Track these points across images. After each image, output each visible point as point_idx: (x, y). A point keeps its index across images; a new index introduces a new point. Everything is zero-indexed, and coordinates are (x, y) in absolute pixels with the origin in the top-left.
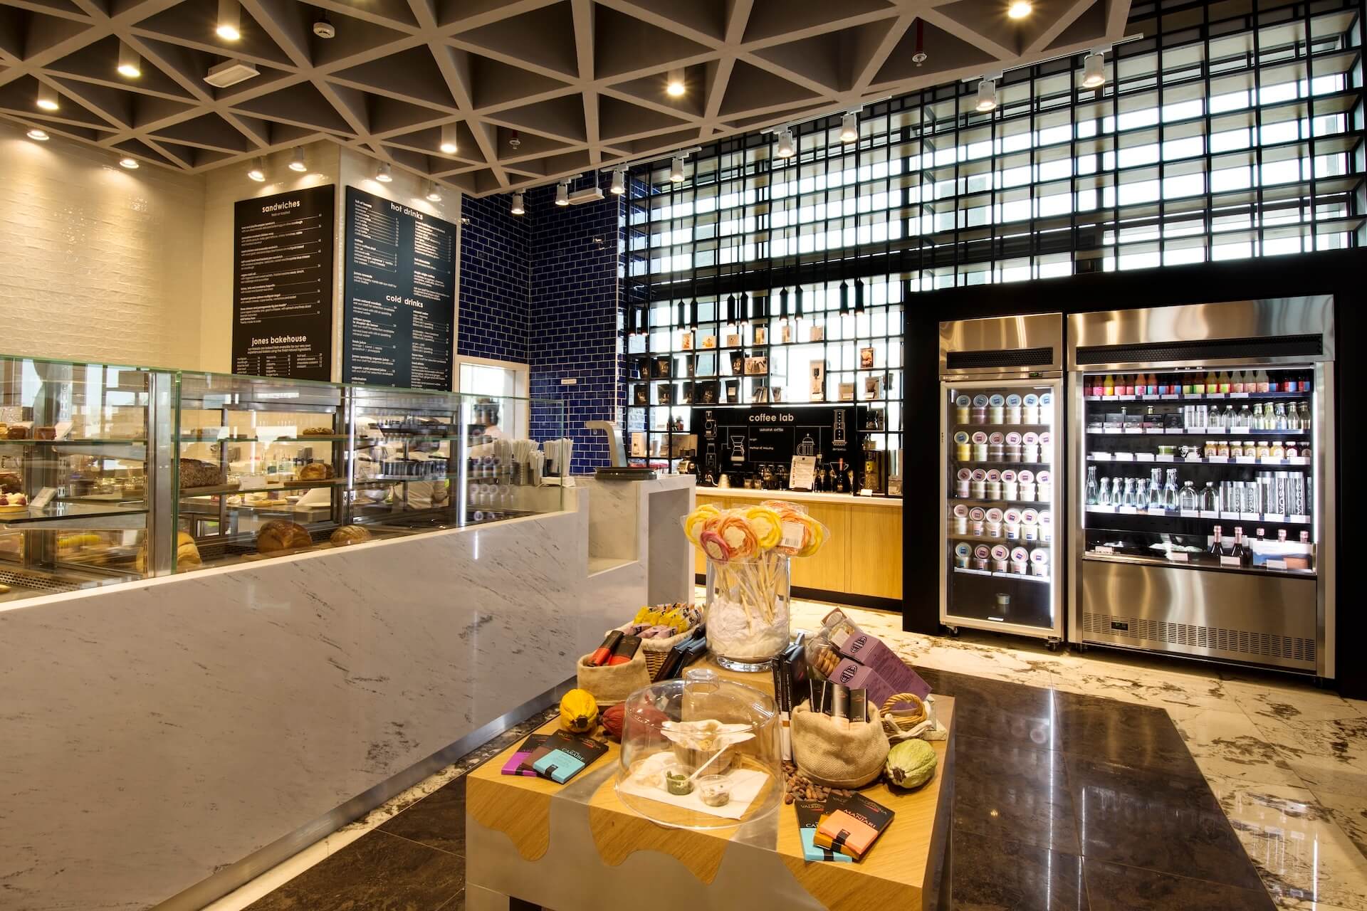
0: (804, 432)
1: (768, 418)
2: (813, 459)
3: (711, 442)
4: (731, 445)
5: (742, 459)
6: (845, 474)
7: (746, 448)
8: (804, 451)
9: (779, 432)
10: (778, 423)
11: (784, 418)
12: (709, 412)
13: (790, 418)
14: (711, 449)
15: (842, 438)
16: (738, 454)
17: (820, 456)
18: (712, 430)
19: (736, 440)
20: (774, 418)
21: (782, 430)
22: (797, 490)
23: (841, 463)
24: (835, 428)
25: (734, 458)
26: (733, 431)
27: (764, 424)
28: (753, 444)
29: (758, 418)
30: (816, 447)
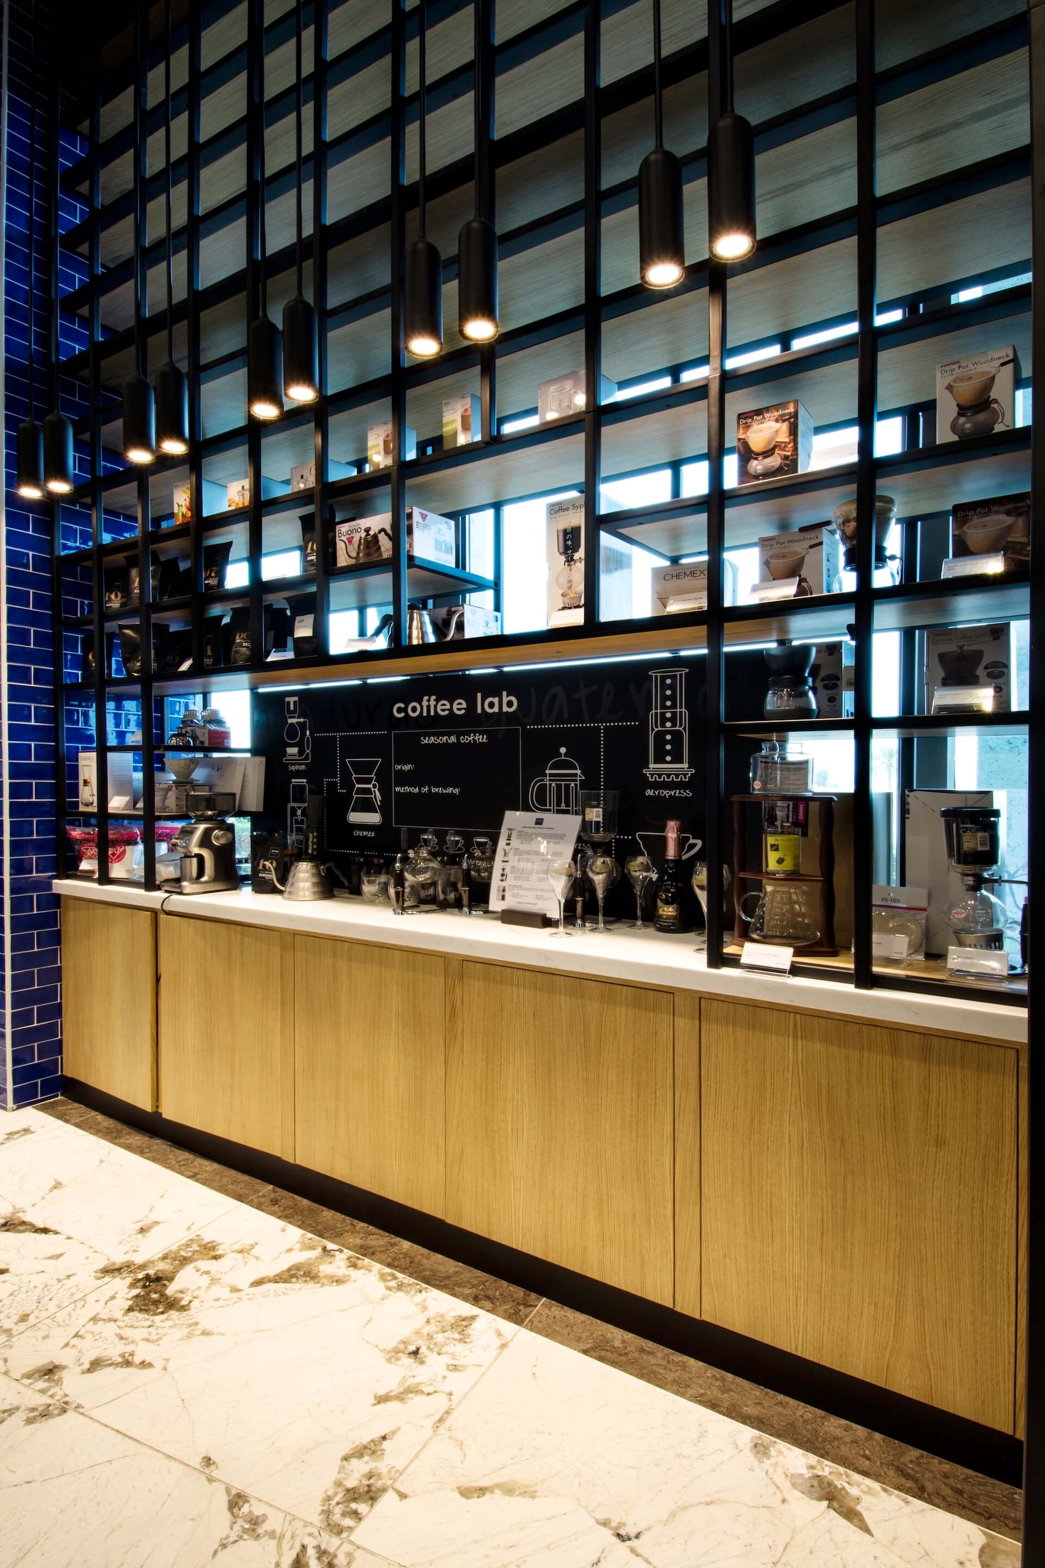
0: (554, 739)
1: (443, 708)
2: (572, 824)
3: (299, 774)
4: (348, 784)
5: (374, 818)
6: (684, 870)
7: (385, 791)
8: (551, 797)
9: (475, 745)
10: (472, 720)
11: (489, 705)
12: (292, 700)
13: (508, 703)
14: (299, 794)
15: (678, 759)
16: (367, 806)
17: (595, 814)
18: (300, 745)
19: (359, 768)
20: (459, 707)
21: (481, 739)
22: (512, 917)
23: (671, 834)
24: (654, 729)
25: (355, 817)
26: (350, 747)
27: (432, 723)
28: (404, 779)
29: (415, 710)
30: (590, 783)
